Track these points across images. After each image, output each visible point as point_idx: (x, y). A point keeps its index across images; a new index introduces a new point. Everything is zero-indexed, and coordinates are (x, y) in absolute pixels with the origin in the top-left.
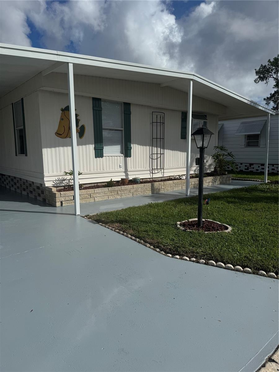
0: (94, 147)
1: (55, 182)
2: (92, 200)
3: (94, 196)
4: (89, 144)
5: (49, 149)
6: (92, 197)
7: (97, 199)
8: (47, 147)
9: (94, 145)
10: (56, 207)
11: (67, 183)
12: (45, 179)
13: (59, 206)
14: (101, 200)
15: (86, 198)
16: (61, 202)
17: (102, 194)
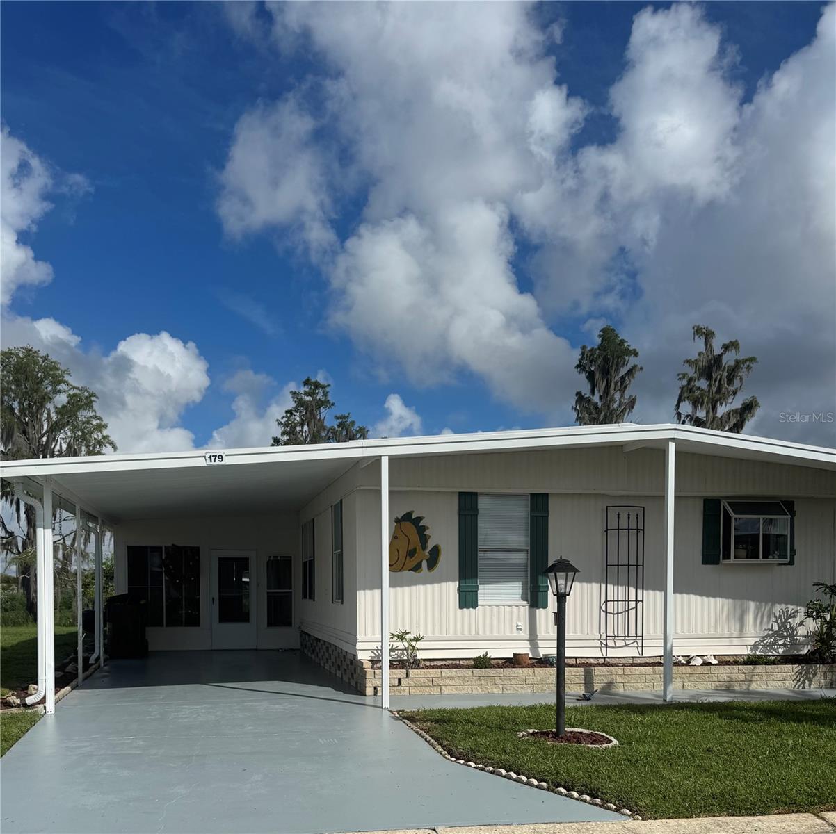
0: (458, 586)
1: (375, 652)
2: (435, 691)
3: (441, 682)
4: (447, 580)
5: (368, 592)
6: (435, 684)
7: (446, 690)
8: (365, 588)
9: (457, 583)
10: (365, 695)
11: (398, 656)
12: (359, 646)
13: (370, 694)
14: (453, 691)
15: (423, 685)
16: (375, 688)
17: (458, 682)
